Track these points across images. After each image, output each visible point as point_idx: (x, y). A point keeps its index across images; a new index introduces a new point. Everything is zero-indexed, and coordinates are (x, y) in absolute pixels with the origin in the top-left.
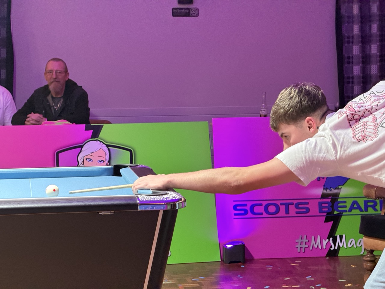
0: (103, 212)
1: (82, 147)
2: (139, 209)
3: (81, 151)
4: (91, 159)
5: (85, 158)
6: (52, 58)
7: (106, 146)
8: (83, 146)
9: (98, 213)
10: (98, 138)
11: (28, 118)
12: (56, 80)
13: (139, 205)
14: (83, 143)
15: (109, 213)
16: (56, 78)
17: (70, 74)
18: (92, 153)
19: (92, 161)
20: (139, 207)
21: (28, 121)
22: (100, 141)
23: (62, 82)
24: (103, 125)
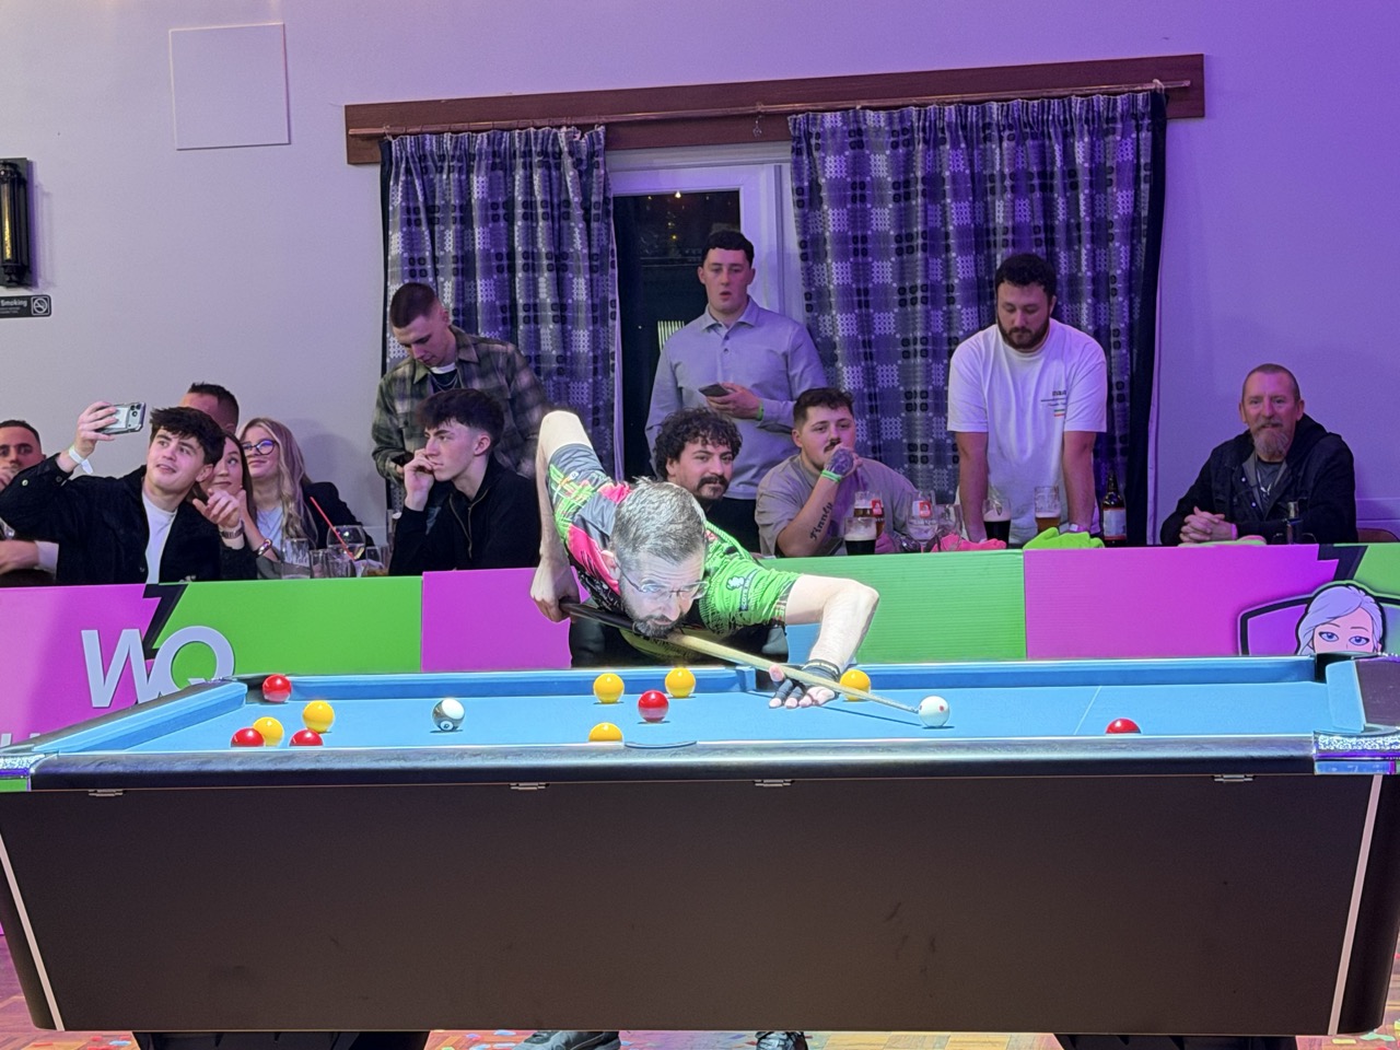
0: (1225, 776)
1: (1309, 601)
2: (1318, 772)
3: (1306, 613)
4: (1333, 634)
5: (1318, 630)
6: (1259, 365)
7: (1373, 600)
8: (1312, 599)
9: (1213, 778)
10: (1351, 578)
11: (1185, 524)
12: (1272, 421)
13: (1318, 760)
14: (1311, 592)
15: (1240, 778)
16: (1270, 418)
17: (1306, 404)
18: (1335, 618)
19: (1335, 638)
20: (1316, 765)
21: (1186, 534)
22: (1359, 588)
23: (1288, 425)
24: (1366, 547)
